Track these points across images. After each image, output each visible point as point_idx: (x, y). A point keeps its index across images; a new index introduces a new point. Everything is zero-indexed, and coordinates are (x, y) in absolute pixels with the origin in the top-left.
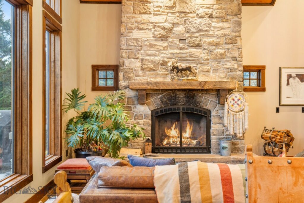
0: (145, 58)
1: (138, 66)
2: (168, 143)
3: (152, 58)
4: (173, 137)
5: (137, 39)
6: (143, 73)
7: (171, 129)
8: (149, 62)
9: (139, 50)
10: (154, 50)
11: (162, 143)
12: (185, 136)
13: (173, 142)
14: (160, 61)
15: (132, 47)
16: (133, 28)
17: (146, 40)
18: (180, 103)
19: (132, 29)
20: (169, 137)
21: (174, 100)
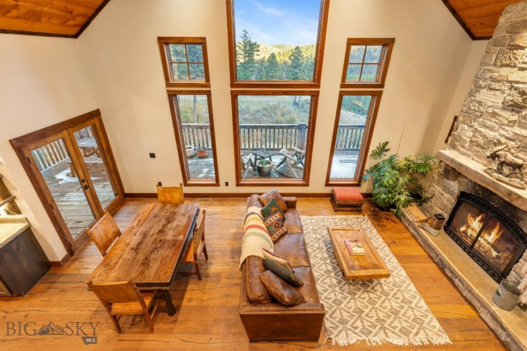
0: (479, 129)
1: (468, 136)
2: (465, 232)
3: (488, 131)
4: (473, 230)
5: (481, 102)
6: (469, 145)
7: (475, 219)
8: (481, 135)
9: (477, 116)
10: (495, 122)
11: (459, 228)
12: (486, 238)
13: (471, 235)
14: (494, 139)
15: (472, 111)
16: (483, 87)
17: (490, 106)
18: (493, 202)
19: (480, 87)
20: (468, 227)
21: (488, 194)
